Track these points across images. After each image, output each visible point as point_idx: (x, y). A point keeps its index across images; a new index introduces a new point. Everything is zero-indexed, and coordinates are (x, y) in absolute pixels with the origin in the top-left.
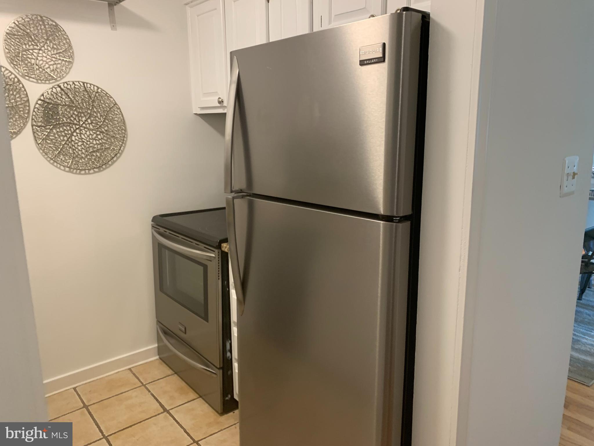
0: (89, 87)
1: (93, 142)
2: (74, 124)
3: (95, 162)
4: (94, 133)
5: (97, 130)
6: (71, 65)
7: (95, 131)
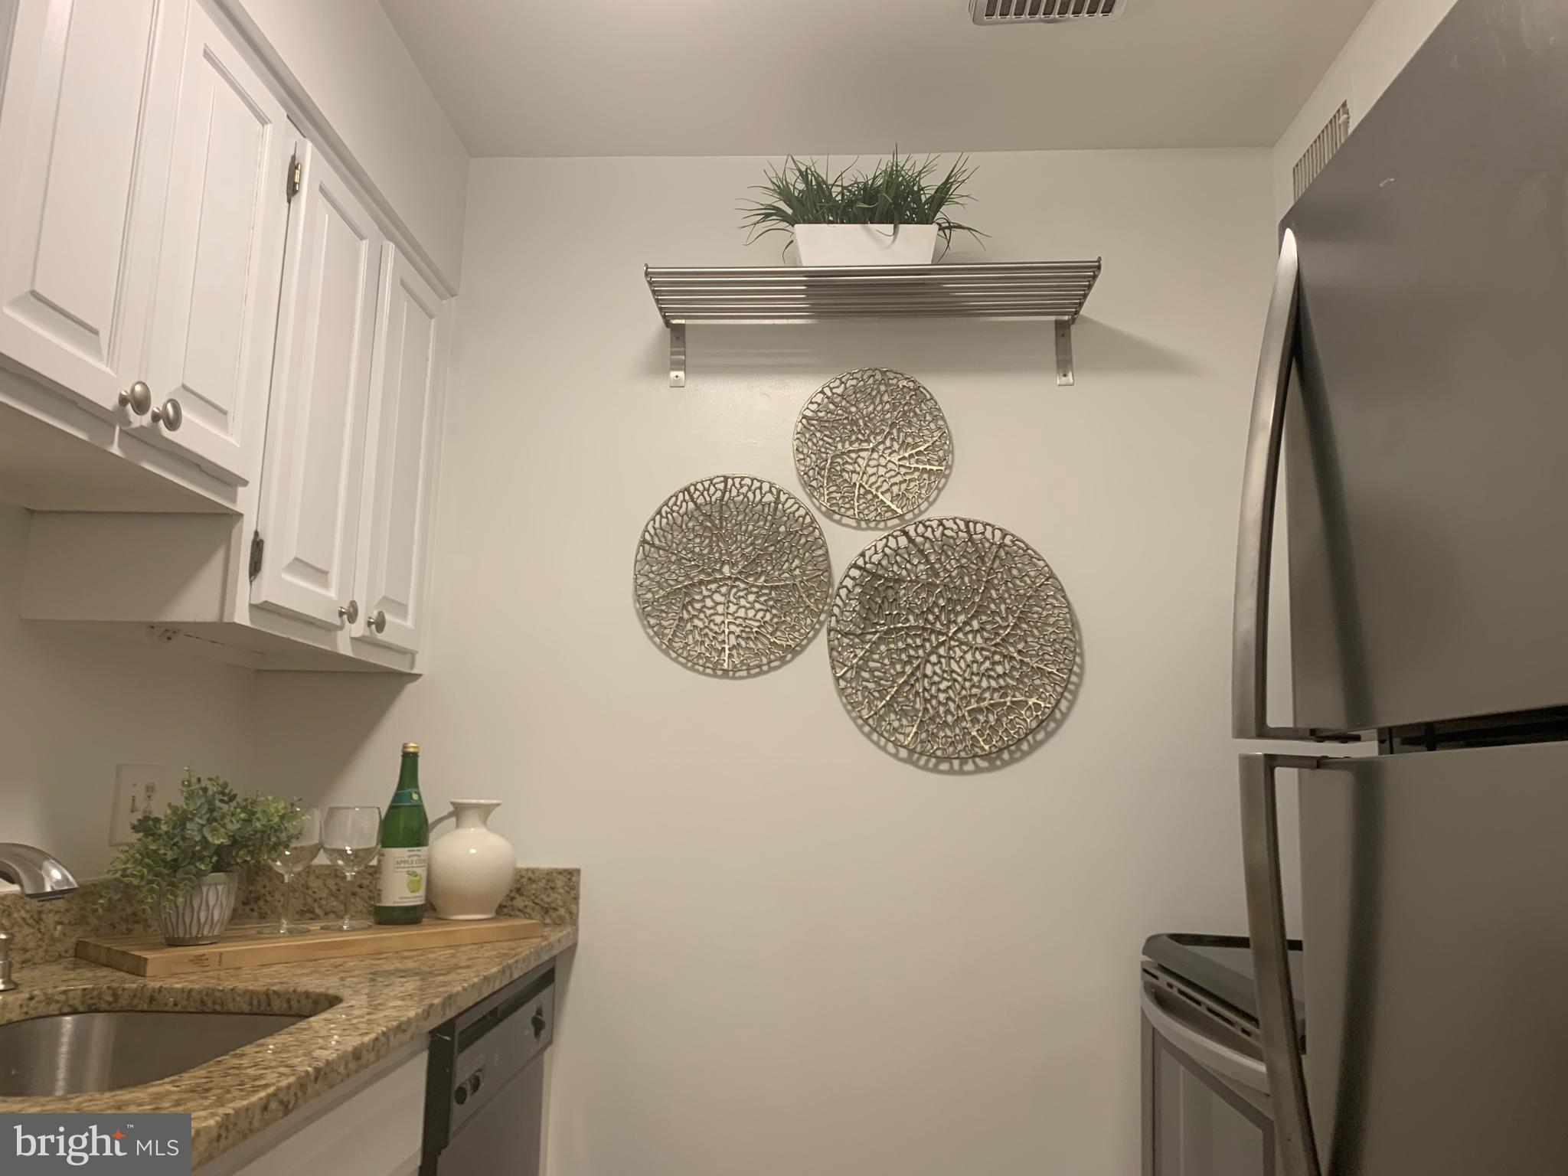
0: (981, 533)
1: (980, 681)
2: (933, 631)
3: (978, 737)
4: (986, 658)
5: (993, 649)
6: (943, 481)
7: (989, 650)
